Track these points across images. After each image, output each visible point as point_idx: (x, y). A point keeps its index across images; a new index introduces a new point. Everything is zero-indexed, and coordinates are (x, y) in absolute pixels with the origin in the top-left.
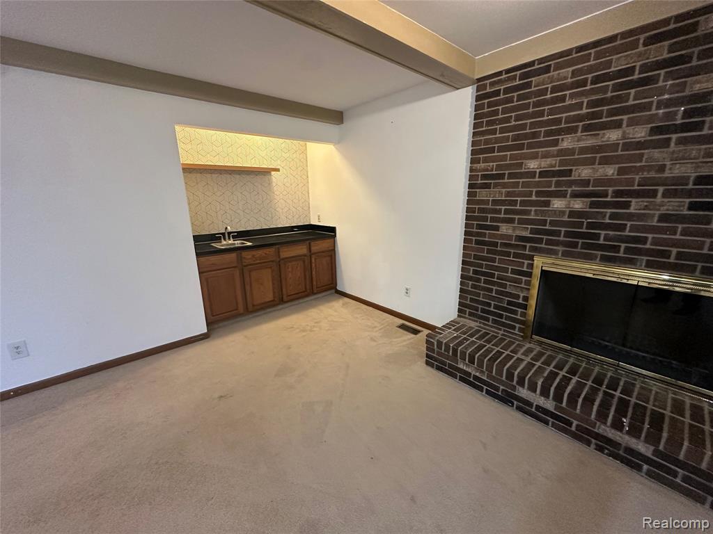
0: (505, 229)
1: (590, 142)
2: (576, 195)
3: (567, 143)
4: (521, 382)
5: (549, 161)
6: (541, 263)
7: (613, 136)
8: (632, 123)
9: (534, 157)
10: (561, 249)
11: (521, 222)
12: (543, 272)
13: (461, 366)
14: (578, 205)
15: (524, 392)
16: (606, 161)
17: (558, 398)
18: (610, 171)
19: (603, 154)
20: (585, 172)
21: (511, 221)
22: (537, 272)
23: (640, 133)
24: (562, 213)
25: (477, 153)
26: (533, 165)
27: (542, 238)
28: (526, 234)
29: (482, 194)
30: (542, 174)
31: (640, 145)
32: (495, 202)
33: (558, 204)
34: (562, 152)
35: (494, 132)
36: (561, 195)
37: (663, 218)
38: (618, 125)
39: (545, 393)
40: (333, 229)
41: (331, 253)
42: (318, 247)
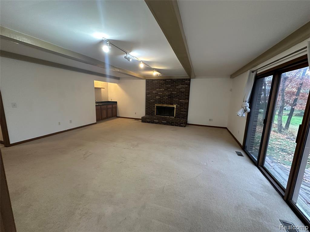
0: (151, 101)
1: (159, 90)
2: (159, 96)
3: (157, 90)
4: (154, 120)
5: (155, 92)
6: (156, 105)
7: (161, 89)
8: (163, 88)
9: (154, 91)
11: (153, 99)
12: (156, 106)
13: (147, 120)
14: (159, 97)
15: (155, 121)
16: (161, 92)
17: (158, 120)
18: (161, 93)
19: (160, 92)
20: (159, 93)
21: (152, 99)
22: (155, 106)
23: (163, 90)
24: (157, 98)
25: (147, 89)
26: (154, 92)
27: (156, 102)
28: (154, 101)
29: (148, 96)
30: (155, 93)
31: (164, 91)
32: (150, 97)
33: (157, 97)
34: (157, 91)
35: (149, 87)
36: (157, 96)
37: (166, 99)
38: (161, 88)
39: (157, 120)
40: (116, 102)
41: (116, 108)
42: (114, 106)
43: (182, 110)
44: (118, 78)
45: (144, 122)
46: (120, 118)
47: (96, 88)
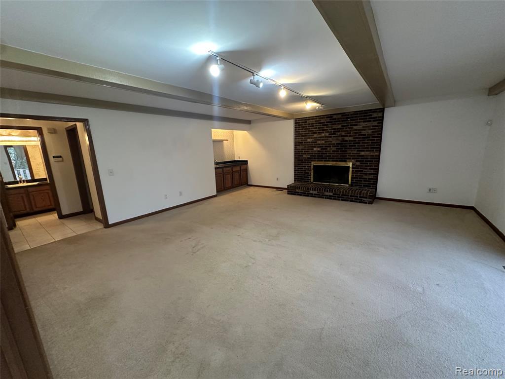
0: (304, 156)
1: (319, 136)
2: (318, 147)
3: (315, 136)
4: (310, 190)
5: (312, 140)
6: (313, 164)
7: (323, 135)
8: (326, 132)
9: (309, 138)
10: (317, 159)
11: (308, 154)
12: (314, 166)
13: (297, 191)
14: (319, 149)
15: (311, 192)
16: (322, 140)
17: (317, 190)
18: (323, 142)
19: (321, 138)
20: (319, 142)
21: (305, 154)
22: (312, 166)
23: (327, 135)
24: (316, 151)
25: (296, 137)
26: (309, 140)
27: (313, 157)
28: (309, 157)
29: (298, 147)
30: (312, 142)
31: (328, 137)
32: (302, 149)
33: (315, 149)
34: (315, 138)
35: (300, 132)
36: (315, 147)
37: (333, 151)
38: (323, 133)
39: (315, 190)
40: (247, 161)
41: (246, 170)
42: (243, 167)
43: (366, 170)
44: (249, 122)
45: (291, 194)
46: (252, 187)
47: (214, 141)
